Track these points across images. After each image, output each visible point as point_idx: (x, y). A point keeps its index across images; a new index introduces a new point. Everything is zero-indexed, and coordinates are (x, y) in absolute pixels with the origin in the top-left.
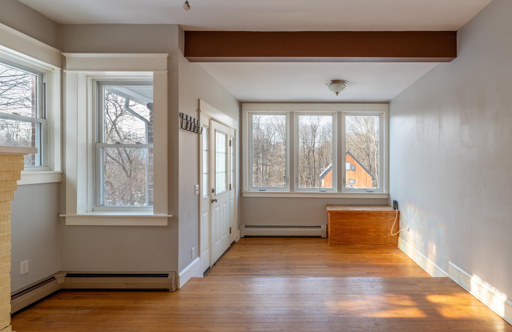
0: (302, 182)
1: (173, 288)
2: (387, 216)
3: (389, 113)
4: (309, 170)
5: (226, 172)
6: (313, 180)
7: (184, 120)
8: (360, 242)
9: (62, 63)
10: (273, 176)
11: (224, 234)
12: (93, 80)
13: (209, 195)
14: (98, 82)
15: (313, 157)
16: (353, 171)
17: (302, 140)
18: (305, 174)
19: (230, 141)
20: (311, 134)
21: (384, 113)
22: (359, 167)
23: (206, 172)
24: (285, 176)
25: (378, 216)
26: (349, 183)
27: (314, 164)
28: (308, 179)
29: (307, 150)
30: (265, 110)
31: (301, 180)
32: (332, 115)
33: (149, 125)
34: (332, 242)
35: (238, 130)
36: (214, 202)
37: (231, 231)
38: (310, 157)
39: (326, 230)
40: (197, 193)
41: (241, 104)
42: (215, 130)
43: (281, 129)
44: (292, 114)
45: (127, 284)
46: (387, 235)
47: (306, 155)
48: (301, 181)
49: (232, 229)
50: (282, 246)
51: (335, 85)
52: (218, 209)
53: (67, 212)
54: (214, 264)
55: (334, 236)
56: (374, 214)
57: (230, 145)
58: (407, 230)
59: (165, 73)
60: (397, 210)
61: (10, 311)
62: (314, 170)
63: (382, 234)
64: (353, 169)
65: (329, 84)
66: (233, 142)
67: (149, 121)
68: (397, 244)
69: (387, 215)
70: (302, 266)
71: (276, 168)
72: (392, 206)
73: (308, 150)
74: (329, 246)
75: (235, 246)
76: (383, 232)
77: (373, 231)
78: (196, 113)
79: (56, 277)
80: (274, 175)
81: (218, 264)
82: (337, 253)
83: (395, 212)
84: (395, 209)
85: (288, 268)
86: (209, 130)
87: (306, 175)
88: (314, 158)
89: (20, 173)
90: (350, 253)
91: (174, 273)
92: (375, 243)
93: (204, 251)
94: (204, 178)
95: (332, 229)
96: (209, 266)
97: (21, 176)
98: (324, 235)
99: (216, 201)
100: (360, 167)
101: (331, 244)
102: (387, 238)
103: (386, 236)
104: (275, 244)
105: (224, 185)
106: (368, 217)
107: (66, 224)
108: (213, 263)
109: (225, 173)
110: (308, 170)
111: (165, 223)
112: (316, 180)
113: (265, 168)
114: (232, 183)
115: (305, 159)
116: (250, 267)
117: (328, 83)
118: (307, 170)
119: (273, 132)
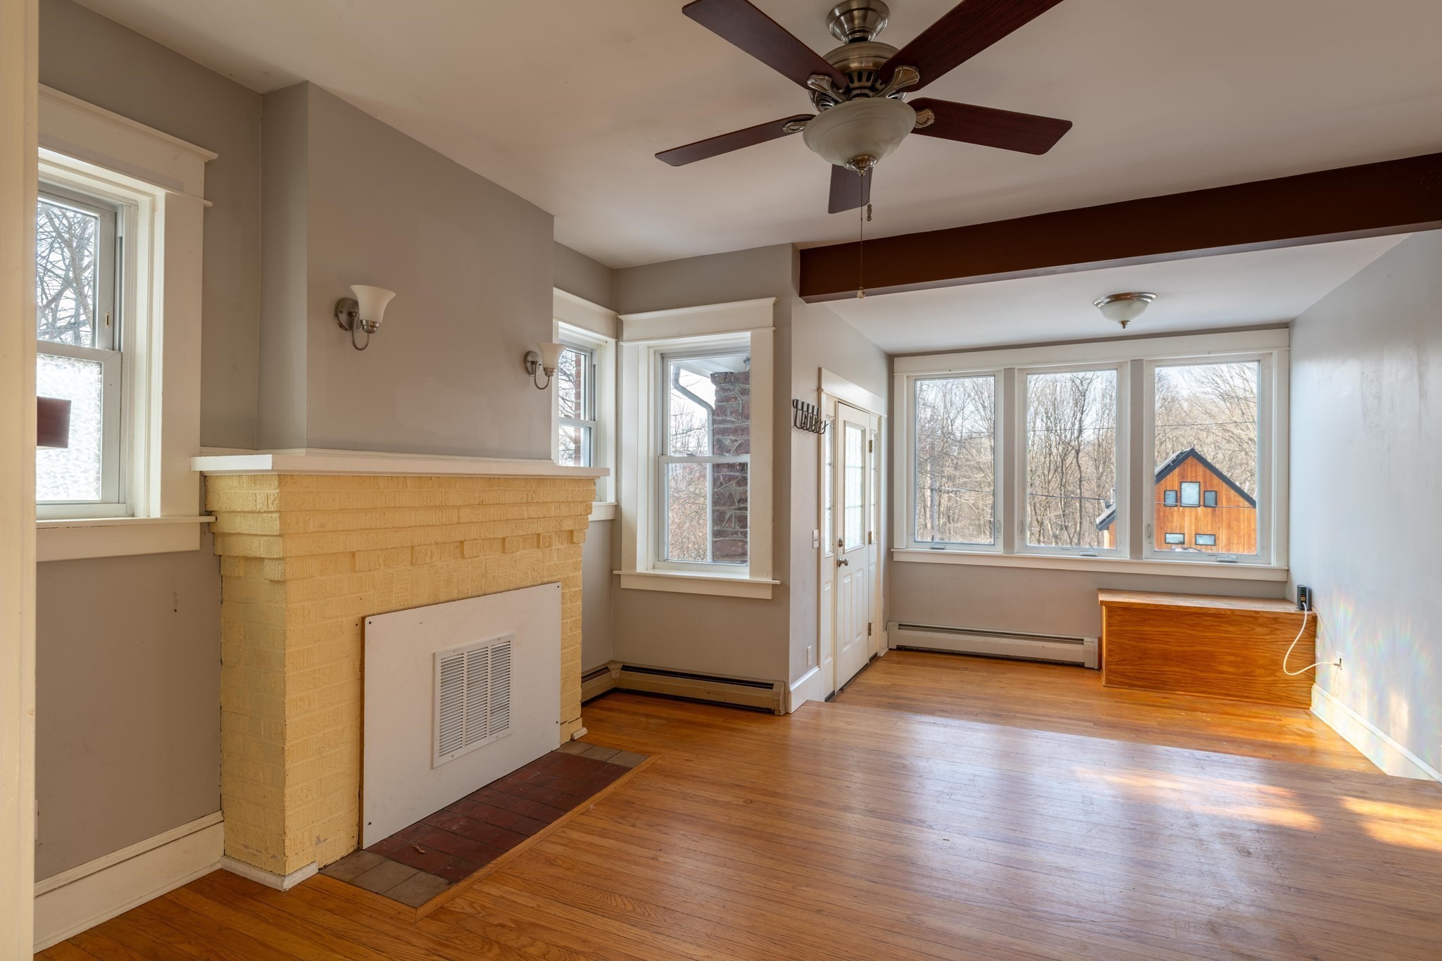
0: (1042, 537)
1: (781, 709)
2: (1275, 626)
3: (1289, 353)
4: (1065, 503)
5: (863, 506)
6: (1075, 532)
7: (798, 411)
8: (1190, 685)
9: (617, 332)
10: (958, 518)
11: (858, 635)
12: (655, 352)
13: (834, 551)
14: (662, 354)
15: (1077, 468)
16: (1210, 509)
17: (1042, 421)
18: (1052, 514)
19: (871, 442)
20: (1071, 405)
21: (1275, 353)
22: (1232, 498)
23: (829, 507)
24: (992, 520)
25: (1245, 624)
26: (1196, 544)
27: (1078, 486)
28: (1061, 529)
29: (1058, 449)
30: (945, 370)
31: (1040, 531)
32: (1117, 369)
33: (713, 415)
34: (1111, 678)
35: (886, 416)
36: (843, 565)
37: (870, 629)
38: (1067, 469)
39: (1097, 650)
40: (816, 545)
41: (891, 359)
42: (845, 421)
43: (982, 393)
44: (1009, 374)
45: (709, 693)
46: (1277, 676)
47: (1056, 463)
48: (1039, 535)
49: (872, 627)
50: (984, 674)
51: (1117, 306)
52: (847, 580)
53: (622, 567)
54: (841, 689)
55: (1117, 664)
56: (1235, 618)
57: (871, 451)
58: (1335, 665)
59: (769, 332)
60: (1306, 612)
61: (580, 698)
62: (1078, 505)
63: (1258, 671)
64: (1210, 501)
65: (1102, 304)
66: (875, 443)
67: (714, 407)
68: (1308, 702)
69: (1276, 624)
70: (1032, 717)
71: (966, 500)
72: (1296, 600)
73: (1061, 448)
74: (1104, 686)
75: (878, 664)
76: (1261, 667)
77: (1230, 662)
78: (815, 395)
79: (611, 667)
80: (960, 518)
81: (849, 690)
82: (1124, 703)
83: (1300, 617)
84: (1304, 609)
85: (997, 716)
86: (834, 423)
87: (1056, 518)
88: (1078, 472)
89: (592, 504)
90: (1159, 706)
91: (783, 684)
92: (1238, 694)
93: (827, 657)
94: (827, 516)
95: (1111, 647)
96: (832, 691)
97: (593, 508)
98: (1091, 662)
99: (846, 565)
100: (1235, 497)
101: (1109, 681)
102: (1274, 683)
103: (1273, 678)
104: (967, 668)
105: (858, 532)
106: (1217, 626)
107: (622, 587)
108: (839, 687)
109: (859, 509)
110: (1059, 504)
111: (767, 595)
112: (1087, 534)
113: (936, 498)
114: (873, 530)
115: (1052, 472)
116: (915, 703)
117: (1099, 303)
118: (1057, 504)
119: (958, 401)
